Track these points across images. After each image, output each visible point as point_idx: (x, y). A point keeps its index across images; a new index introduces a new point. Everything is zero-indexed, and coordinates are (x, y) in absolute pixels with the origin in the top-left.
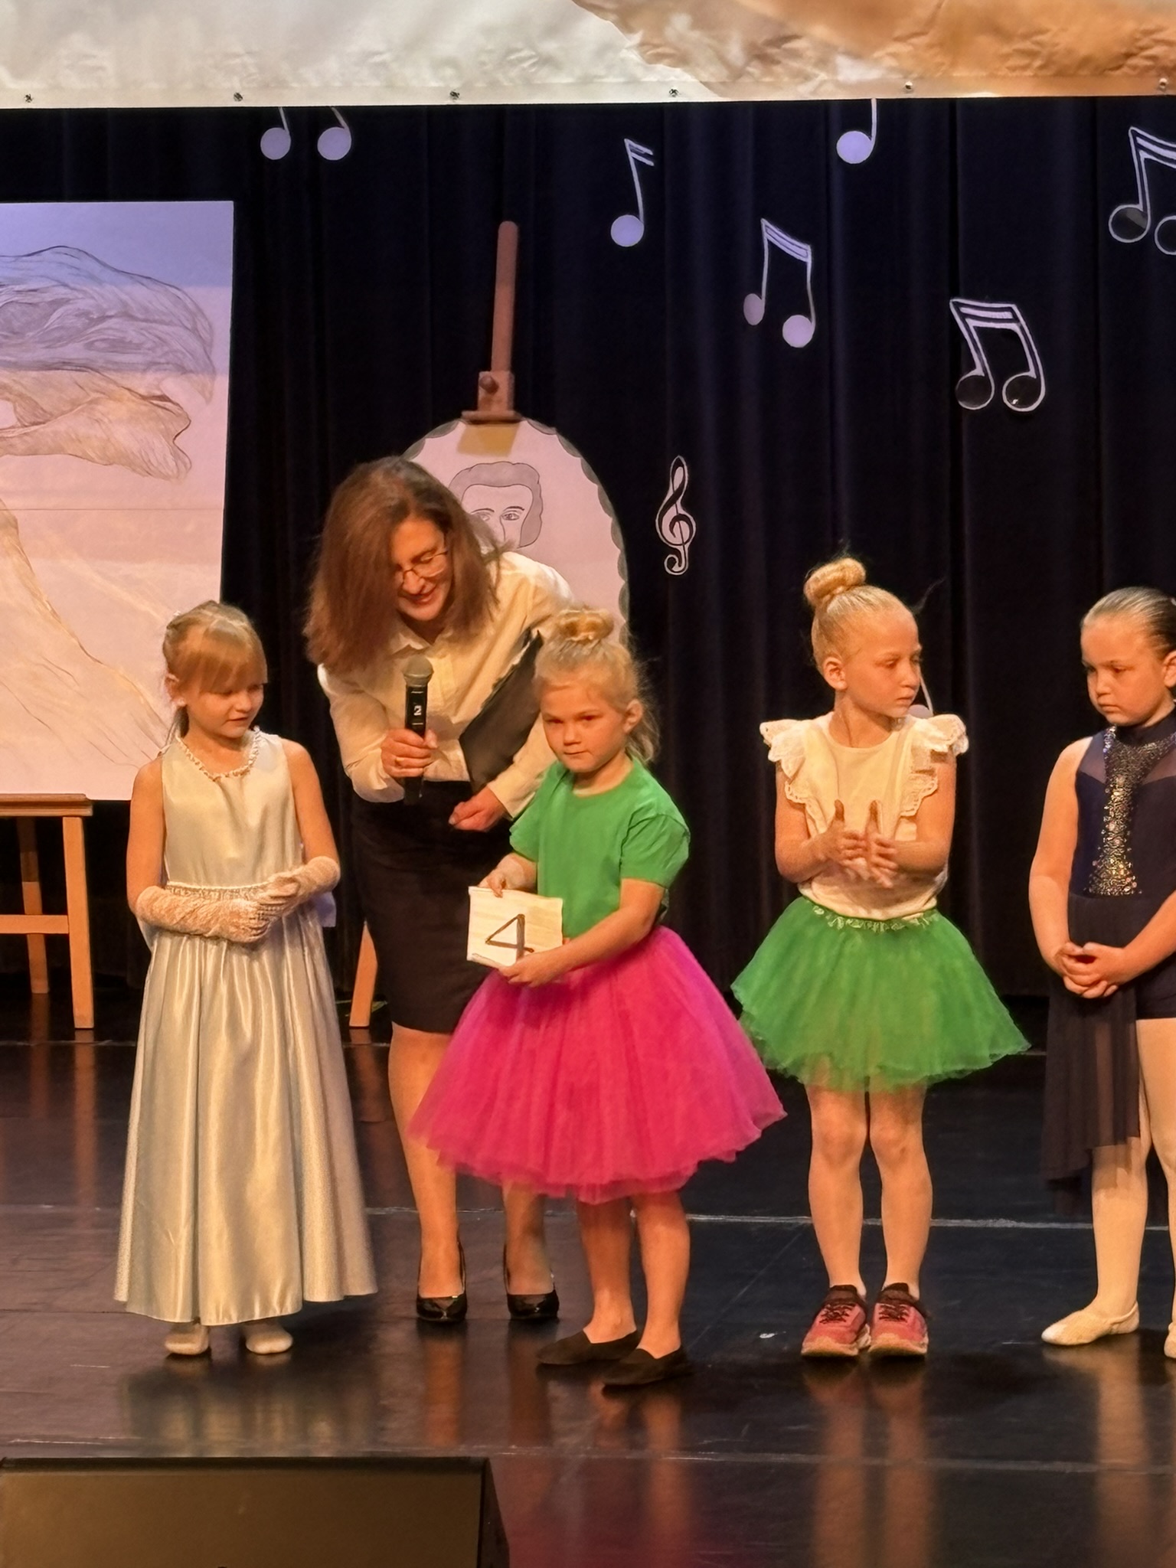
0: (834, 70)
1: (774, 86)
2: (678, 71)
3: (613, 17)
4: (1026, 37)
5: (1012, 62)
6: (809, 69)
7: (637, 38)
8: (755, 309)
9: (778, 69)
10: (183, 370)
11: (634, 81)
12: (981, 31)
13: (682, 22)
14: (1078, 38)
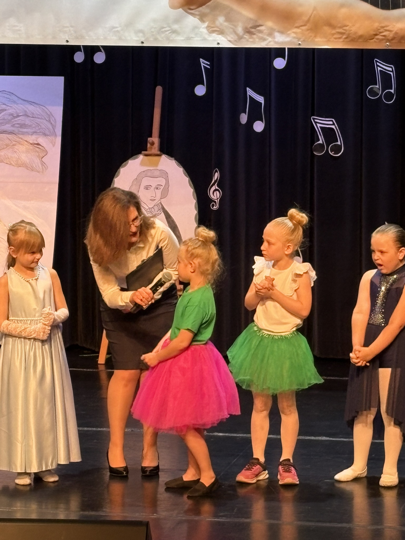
0: (274, 38)
1: (254, 42)
2: (220, 36)
3: (198, 17)
4: (340, 27)
5: (335, 36)
6: (265, 37)
7: (206, 24)
8: (244, 118)
9: (255, 36)
10: (45, 135)
11: (205, 39)
12: (325, 25)
13: (221, 19)
14: (359, 28)
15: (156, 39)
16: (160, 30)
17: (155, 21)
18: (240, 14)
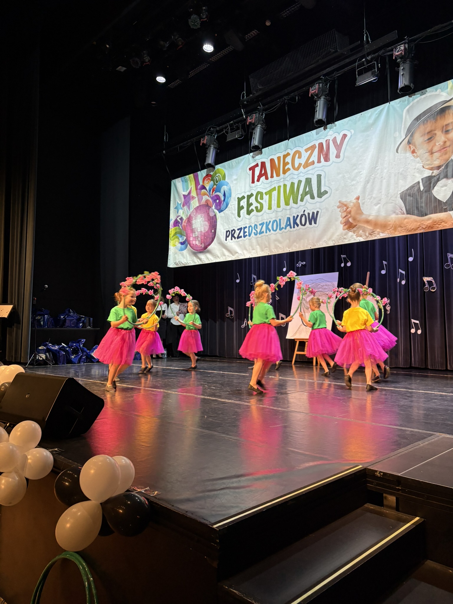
4: (405, 227)
5: (403, 231)
6: (376, 235)
7: (356, 234)
8: (398, 280)
11: (355, 240)
12: (399, 227)
13: (361, 231)
14: (412, 226)
15: (339, 242)
16: (340, 239)
17: (338, 236)
18: (367, 228)
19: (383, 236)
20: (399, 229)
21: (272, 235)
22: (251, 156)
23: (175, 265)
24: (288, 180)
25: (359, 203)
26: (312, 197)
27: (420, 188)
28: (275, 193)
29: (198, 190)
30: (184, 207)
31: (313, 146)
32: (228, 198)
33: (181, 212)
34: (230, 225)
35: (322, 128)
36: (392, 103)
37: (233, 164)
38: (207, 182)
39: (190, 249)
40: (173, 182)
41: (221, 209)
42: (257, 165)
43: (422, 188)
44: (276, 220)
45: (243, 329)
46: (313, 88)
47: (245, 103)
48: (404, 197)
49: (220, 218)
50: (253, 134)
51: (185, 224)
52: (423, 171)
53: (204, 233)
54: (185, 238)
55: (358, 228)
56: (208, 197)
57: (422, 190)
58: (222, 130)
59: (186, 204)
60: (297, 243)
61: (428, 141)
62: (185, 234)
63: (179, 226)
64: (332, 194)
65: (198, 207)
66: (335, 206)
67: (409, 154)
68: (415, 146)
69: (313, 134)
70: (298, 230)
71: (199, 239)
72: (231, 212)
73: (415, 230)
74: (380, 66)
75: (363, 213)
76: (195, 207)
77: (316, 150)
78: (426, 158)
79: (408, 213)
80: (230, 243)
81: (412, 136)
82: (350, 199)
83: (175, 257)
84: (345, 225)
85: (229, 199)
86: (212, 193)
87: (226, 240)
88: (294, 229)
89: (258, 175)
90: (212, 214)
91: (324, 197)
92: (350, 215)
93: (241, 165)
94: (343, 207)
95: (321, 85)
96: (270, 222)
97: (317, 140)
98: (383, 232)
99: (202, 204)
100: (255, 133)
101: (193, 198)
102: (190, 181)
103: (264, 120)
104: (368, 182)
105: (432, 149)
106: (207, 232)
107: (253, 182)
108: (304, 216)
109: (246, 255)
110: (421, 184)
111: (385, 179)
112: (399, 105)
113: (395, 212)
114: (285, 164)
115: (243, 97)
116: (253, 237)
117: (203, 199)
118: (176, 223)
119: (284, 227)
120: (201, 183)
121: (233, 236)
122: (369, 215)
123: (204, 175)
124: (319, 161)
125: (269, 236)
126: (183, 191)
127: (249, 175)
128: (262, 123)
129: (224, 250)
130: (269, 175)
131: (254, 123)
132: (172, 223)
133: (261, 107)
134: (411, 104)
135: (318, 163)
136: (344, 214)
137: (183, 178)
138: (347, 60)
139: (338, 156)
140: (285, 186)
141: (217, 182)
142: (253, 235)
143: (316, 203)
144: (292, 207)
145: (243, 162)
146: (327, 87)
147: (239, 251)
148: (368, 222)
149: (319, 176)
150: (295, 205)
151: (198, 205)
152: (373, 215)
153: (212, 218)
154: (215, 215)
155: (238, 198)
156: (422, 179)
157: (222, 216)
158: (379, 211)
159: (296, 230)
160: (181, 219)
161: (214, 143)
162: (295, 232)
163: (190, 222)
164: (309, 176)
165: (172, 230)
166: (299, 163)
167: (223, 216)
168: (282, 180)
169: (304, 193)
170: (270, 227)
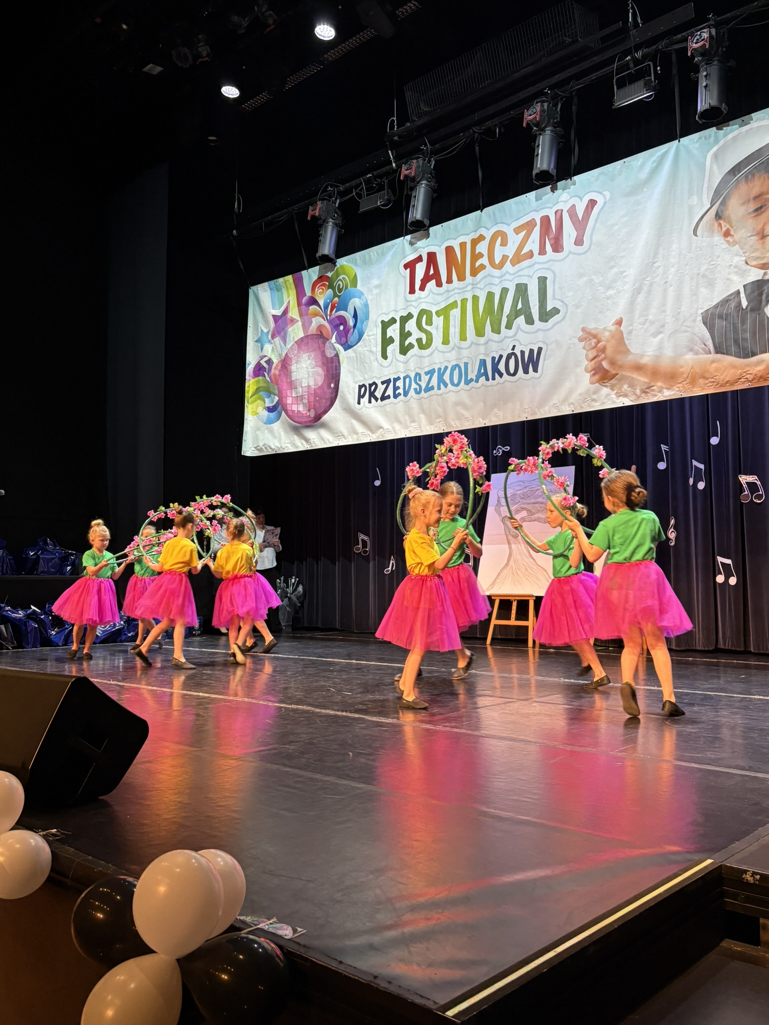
5: (708, 385)
7: (615, 392)
8: (691, 481)
11: (614, 402)
12: (700, 378)
13: (625, 386)
14: (726, 376)
15: (582, 407)
16: (584, 401)
17: (581, 395)
18: (638, 380)
19: (669, 395)
20: (701, 381)
21: (451, 393)
22: (407, 240)
23: (256, 452)
24: (482, 288)
25: (622, 332)
26: (530, 321)
27: (740, 303)
28: (456, 313)
29: (303, 307)
30: (275, 339)
31: (530, 223)
32: (362, 323)
33: (268, 349)
34: (366, 373)
35: (548, 188)
36: (685, 140)
37: (372, 257)
38: (321, 290)
39: (287, 421)
40: (253, 290)
41: (349, 343)
42: (420, 259)
43: (744, 303)
44: (457, 365)
45: (387, 578)
46: (530, 112)
47: (396, 138)
48: (709, 319)
49: (346, 360)
50: (413, 199)
51: (277, 372)
52: (745, 271)
53: (315, 389)
54: (277, 398)
55: (620, 380)
56: (322, 320)
57: (744, 308)
58: (348, 191)
59: (279, 333)
60: (500, 410)
61: (755, 214)
62: (277, 392)
63: (265, 377)
64: (568, 315)
65: (302, 339)
66: (574, 337)
67: (718, 239)
68: (730, 223)
69: (529, 199)
70: (500, 384)
71: (305, 401)
72: (368, 348)
73: (732, 384)
74: (661, 70)
75: (629, 350)
76: (296, 339)
77: (537, 230)
78: (751, 247)
79: (718, 351)
80: (367, 409)
81: (723, 203)
82: (605, 325)
83: (256, 435)
84: (594, 374)
85: (365, 323)
86: (331, 311)
87: (359, 403)
88: (494, 382)
89: (422, 277)
90: (330, 354)
91: (552, 321)
92: (603, 355)
93: (388, 257)
94: (590, 339)
95: (546, 105)
96: (446, 368)
97: (538, 211)
98: (668, 387)
99: (310, 333)
100: (415, 197)
101: (293, 321)
102: (287, 288)
103: (433, 171)
104: (638, 291)
105: (763, 229)
106: (321, 388)
107: (412, 291)
108: (513, 357)
109: (398, 432)
110: (742, 295)
111: (671, 286)
112: (697, 145)
113: (691, 350)
114: (476, 257)
115: (392, 127)
116: (412, 396)
117: (313, 324)
118: (259, 370)
119: (474, 378)
120: (308, 293)
121: (372, 395)
122: (642, 356)
123: (315, 277)
124: (542, 251)
125: (444, 395)
126: (273, 309)
127: (405, 277)
128: (430, 178)
129: (354, 422)
130: (444, 278)
131: (414, 177)
132: (250, 369)
133: (427, 147)
134: (721, 143)
135: (540, 254)
136: (592, 354)
137: (272, 282)
138: (596, 58)
139: (579, 242)
140: (475, 299)
141: (340, 291)
142: (412, 393)
143: (537, 331)
144: (490, 340)
145: (391, 253)
146: (556, 108)
147: (385, 425)
148: (639, 368)
149: (543, 281)
150: (495, 337)
151: (301, 335)
152: (649, 356)
153: (330, 360)
154: (337, 355)
155: (383, 322)
156: (744, 286)
157: (350, 357)
158: (660, 347)
159: (498, 383)
160: (269, 362)
161: (334, 216)
162: (495, 387)
163: (286, 368)
164: (523, 281)
165: (251, 385)
166: (503, 255)
167: (353, 357)
168: (469, 288)
169: (513, 312)
170: (446, 377)
